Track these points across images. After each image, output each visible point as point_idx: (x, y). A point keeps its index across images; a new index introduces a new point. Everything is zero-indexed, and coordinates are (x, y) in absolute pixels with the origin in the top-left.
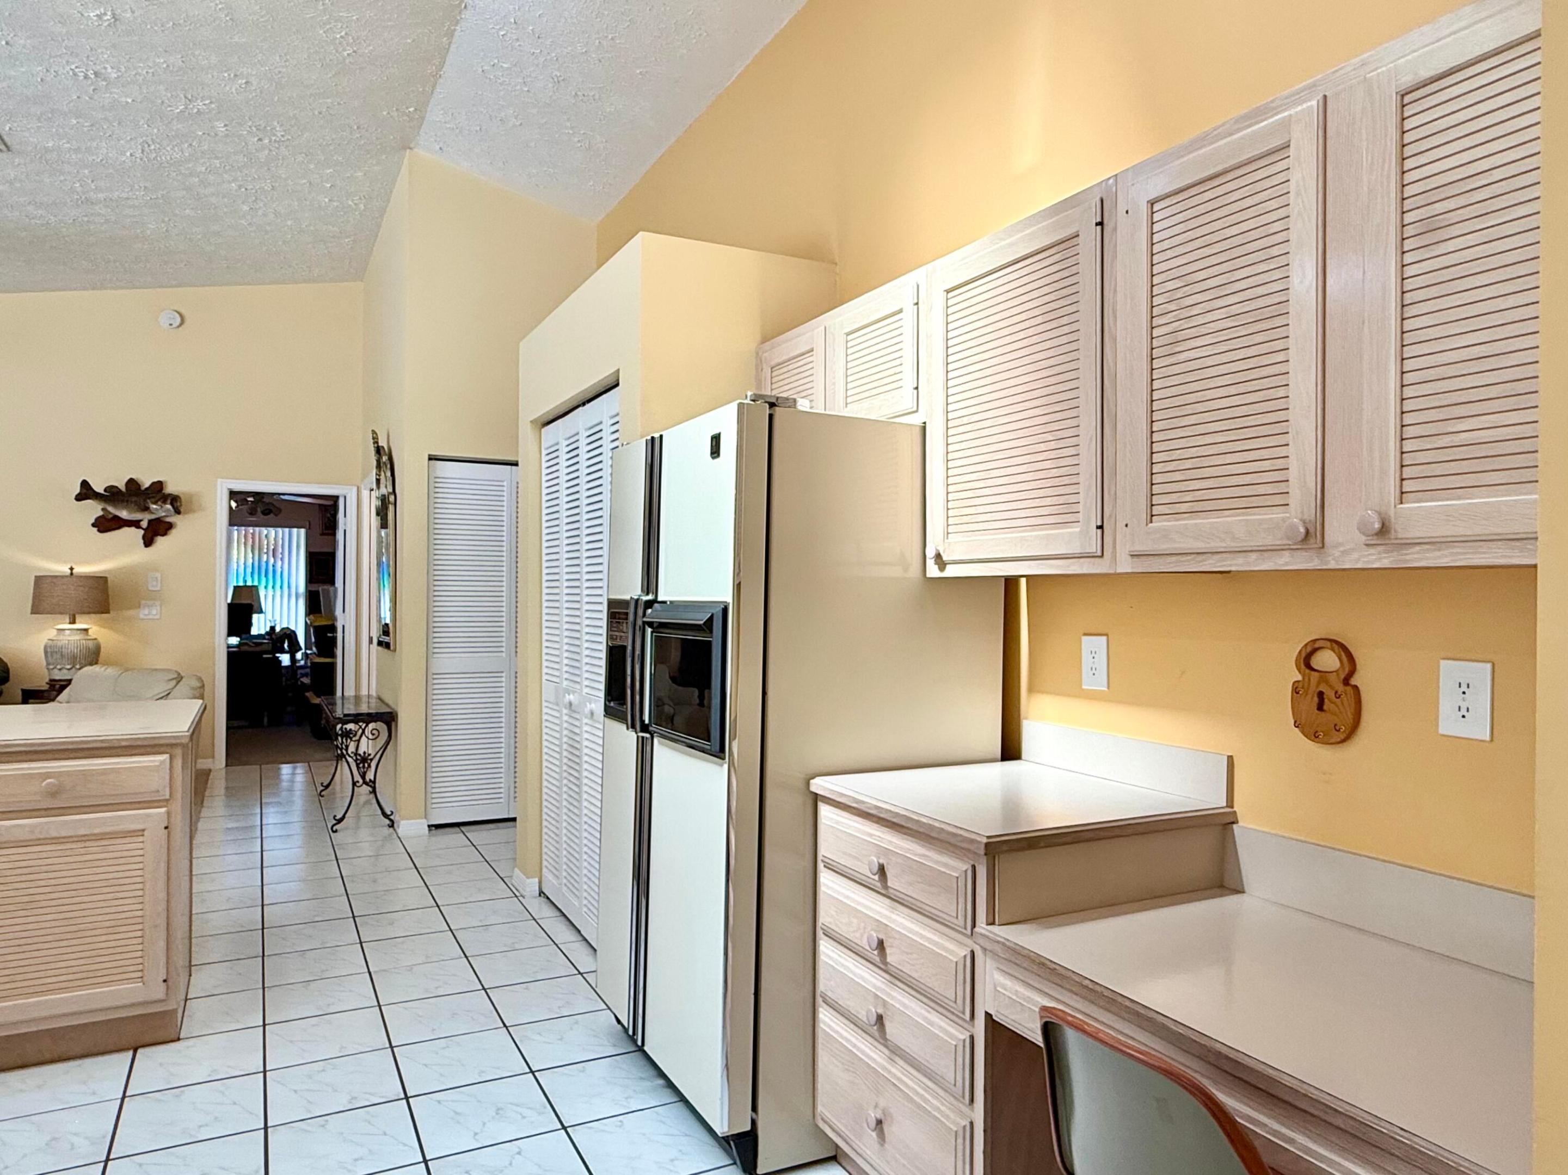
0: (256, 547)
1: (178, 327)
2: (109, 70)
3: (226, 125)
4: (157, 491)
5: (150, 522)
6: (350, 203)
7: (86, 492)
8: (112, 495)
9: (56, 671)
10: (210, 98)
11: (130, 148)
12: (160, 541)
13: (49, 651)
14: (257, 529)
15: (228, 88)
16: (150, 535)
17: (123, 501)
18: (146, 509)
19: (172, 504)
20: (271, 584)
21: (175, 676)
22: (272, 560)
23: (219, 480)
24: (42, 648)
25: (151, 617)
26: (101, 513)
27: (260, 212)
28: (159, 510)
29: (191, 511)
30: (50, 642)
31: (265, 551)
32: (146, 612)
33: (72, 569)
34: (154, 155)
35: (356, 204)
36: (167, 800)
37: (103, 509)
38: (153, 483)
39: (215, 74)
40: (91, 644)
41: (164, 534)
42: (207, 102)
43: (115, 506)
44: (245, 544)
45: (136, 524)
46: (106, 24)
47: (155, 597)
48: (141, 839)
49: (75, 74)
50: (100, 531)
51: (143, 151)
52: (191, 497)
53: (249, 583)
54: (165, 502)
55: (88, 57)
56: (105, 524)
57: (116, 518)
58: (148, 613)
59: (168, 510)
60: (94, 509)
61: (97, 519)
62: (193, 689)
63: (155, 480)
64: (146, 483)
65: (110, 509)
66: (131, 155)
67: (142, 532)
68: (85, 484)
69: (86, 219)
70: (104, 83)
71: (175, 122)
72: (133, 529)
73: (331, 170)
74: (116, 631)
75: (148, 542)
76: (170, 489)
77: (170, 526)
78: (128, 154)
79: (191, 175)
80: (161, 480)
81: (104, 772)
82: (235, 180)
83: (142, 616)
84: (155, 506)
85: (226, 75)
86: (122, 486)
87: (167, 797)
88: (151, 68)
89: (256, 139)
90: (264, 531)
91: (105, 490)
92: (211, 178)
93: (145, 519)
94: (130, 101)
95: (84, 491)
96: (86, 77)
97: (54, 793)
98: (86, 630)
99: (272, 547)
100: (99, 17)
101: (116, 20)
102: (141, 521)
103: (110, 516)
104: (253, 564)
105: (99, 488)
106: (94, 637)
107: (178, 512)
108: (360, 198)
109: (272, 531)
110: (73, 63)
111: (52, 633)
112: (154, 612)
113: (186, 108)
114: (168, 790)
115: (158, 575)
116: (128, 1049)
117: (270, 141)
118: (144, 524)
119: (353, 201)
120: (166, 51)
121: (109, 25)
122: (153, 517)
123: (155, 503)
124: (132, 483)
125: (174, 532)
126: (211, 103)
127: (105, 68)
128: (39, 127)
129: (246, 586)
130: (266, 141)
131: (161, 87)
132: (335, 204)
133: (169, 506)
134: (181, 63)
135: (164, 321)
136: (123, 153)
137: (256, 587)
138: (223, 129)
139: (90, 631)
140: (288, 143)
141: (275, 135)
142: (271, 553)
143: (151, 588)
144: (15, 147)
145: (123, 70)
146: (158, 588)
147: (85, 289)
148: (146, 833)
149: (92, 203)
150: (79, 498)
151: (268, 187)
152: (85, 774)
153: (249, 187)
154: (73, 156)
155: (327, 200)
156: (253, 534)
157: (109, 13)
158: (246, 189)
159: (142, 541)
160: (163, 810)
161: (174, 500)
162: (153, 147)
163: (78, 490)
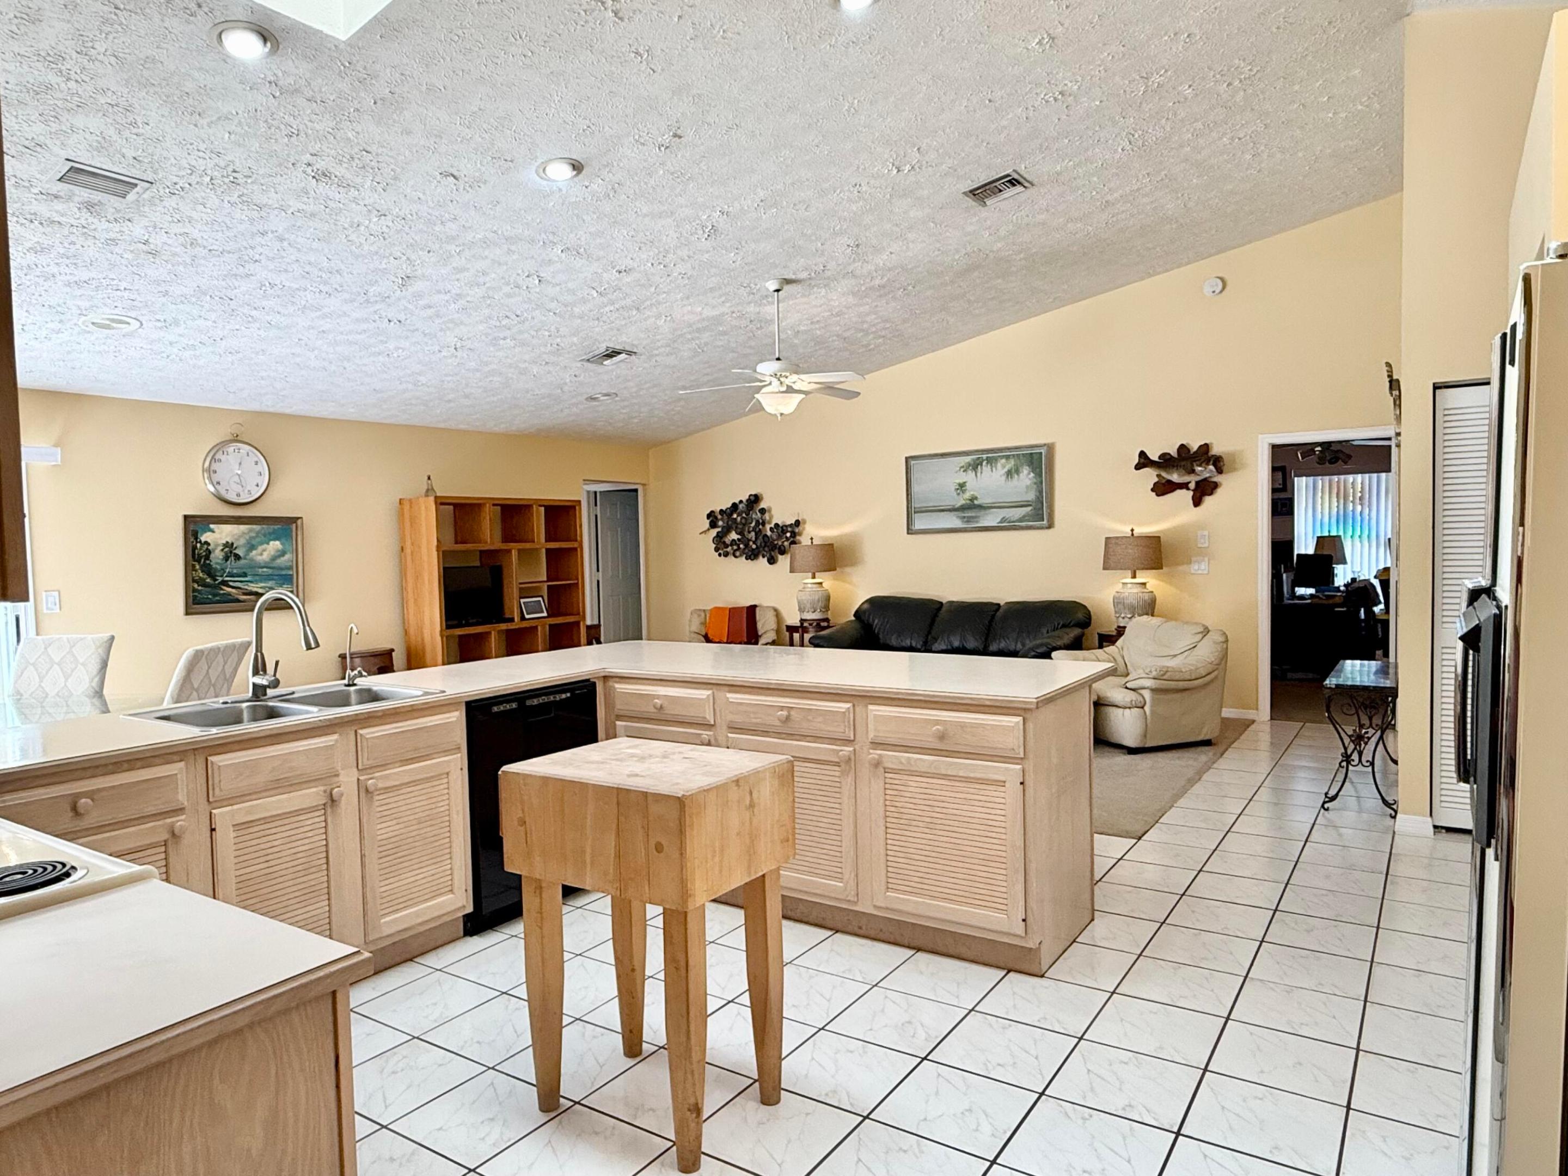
0: (1343, 496)
1: (1221, 292)
2: (1070, 84)
3: (1190, 86)
4: (1204, 455)
5: (1197, 483)
6: (1360, 107)
7: (1144, 461)
8: (1166, 462)
9: (1120, 619)
10: (1163, 67)
11: (1119, 145)
12: (1208, 500)
13: (1118, 602)
14: (1342, 477)
15: (1174, 50)
16: (1198, 495)
17: (1173, 466)
18: (1193, 471)
19: (1215, 465)
20: (1358, 533)
21: (1202, 630)
22: (1359, 508)
23: (1260, 436)
24: (1111, 600)
25: (1200, 572)
26: (1156, 480)
27: (1265, 156)
28: (1205, 471)
29: (1234, 469)
30: (1117, 595)
31: (1351, 499)
32: (1196, 567)
33: (1132, 530)
34: (1141, 142)
35: (1367, 106)
36: (1022, 759)
37: (1158, 476)
38: (1201, 446)
39: (1157, 43)
40: (1147, 597)
41: (1211, 494)
42: (1162, 72)
43: (1168, 473)
44: (1330, 493)
45: (1185, 486)
46: (1048, 46)
47: (1203, 553)
48: (1003, 789)
49: (1047, 102)
50: (1158, 495)
51: (1130, 143)
52: (1233, 456)
53: (1334, 533)
54: (1208, 464)
55: (1049, 82)
56: (1162, 488)
57: (1169, 482)
58: (1199, 567)
59: (1211, 471)
60: (1150, 476)
61: (1155, 484)
62: (1215, 643)
63: (1203, 443)
64: (1194, 447)
65: (1164, 474)
66: (1123, 150)
67: (1191, 493)
68: (1142, 454)
69: (1114, 219)
70: (1072, 98)
71: (1144, 105)
72: (1184, 491)
73: (1321, 82)
74: (1171, 584)
75: (1197, 502)
76: (1215, 450)
77: (1215, 486)
78: (1120, 150)
79: (1181, 146)
80: (1207, 442)
81: (974, 726)
82: (1225, 134)
83: (1193, 571)
84: (1200, 469)
85: (1166, 38)
86: (1174, 453)
87: (1022, 756)
88: (1100, 66)
89: (1225, 85)
90: (1350, 478)
91: (1160, 458)
92: (1201, 141)
93: (1192, 480)
94: (1098, 103)
95: (1142, 460)
96: (1055, 99)
97: (942, 737)
98: (1144, 584)
99: (1359, 494)
100: (1040, 43)
101: (1053, 39)
102: (1189, 482)
103: (1164, 481)
104: (1338, 512)
105: (1154, 457)
106: (1150, 589)
107: (1220, 471)
108: (1369, 98)
109: (1359, 477)
110: (1041, 92)
111: (1119, 587)
112: (1203, 567)
113: (1147, 86)
114: (1022, 750)
115: (1206, 533)
116: (1004, 969)
117: (1241, 81)
118: (1192, 486)
119: (1362, 104)
120: (1105, 44)
121: (1051, 46)
122: (1198, 478)
123: (1200, 466)
124: (1183, 448)
125: (1219, 491)
126: (1166, 71)
127: (1066, 85)
128: (1043, 158)
129: (1330, 536)
130: (1236, 83)
131: (1117, 78)
132: (1343, 115)
133: (1211, 467)
134: (1123, 49)
135: (1207, 290)
136: (1116, 151)
137: (1339, 537)
138: (1190, 90)
139: (1148, 585)
140: (1259, 75)
141: (1242, 73)
142: (1358, 501)
143: (1200, 545)
144: (1035, 182)
145: (1080, 79)
146: (1206, 545)
147: (1142, 279)
148: (1007, 785)
149: (1113, 204)
150: (1138, 467)
151: (1261, 127)
152: (962, 726)
153: (1241, 135)
154: (1080, 171)
155: (1330, 115)
156: (1338, 482)
157: (1045, 36)
158: (1240, 139)
159: (1191, 502)
160: (1019, 767)
161: (1218, 463)
162: (1136, 136)
163: (1136, 461)
